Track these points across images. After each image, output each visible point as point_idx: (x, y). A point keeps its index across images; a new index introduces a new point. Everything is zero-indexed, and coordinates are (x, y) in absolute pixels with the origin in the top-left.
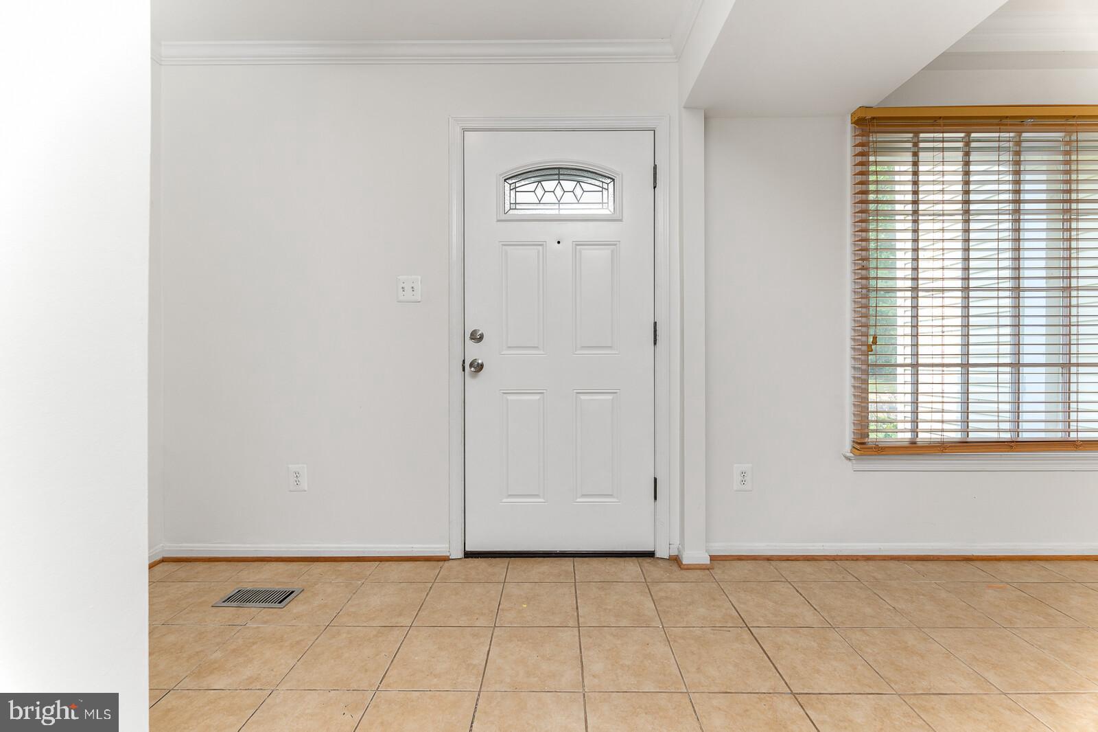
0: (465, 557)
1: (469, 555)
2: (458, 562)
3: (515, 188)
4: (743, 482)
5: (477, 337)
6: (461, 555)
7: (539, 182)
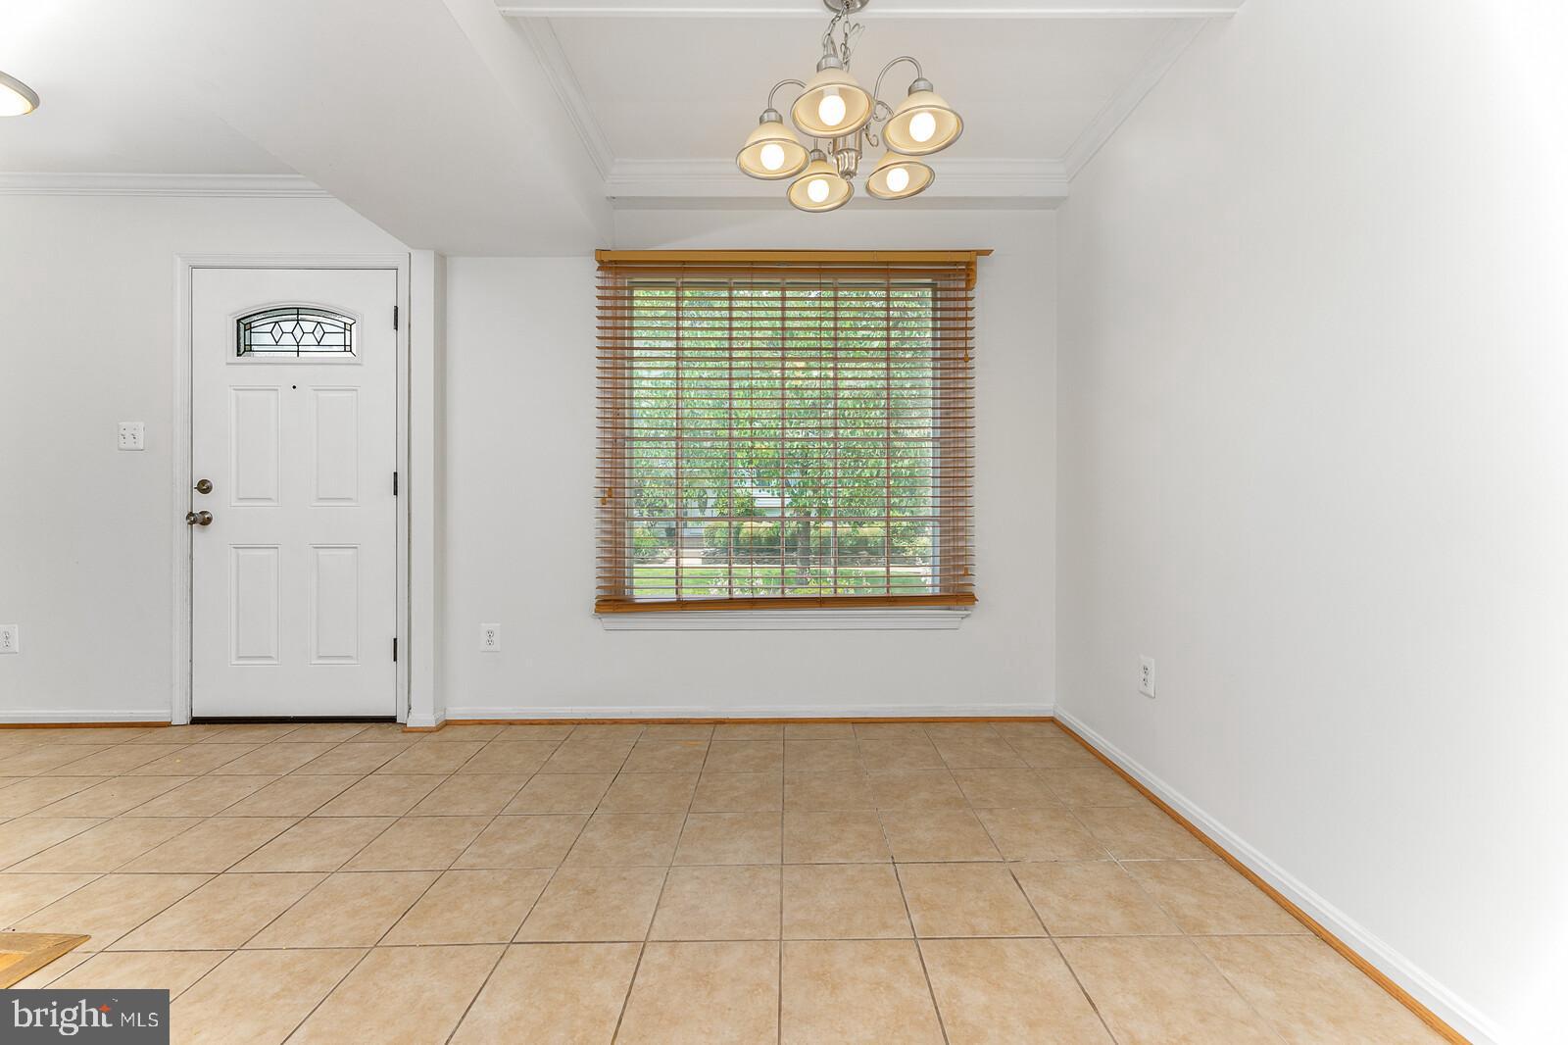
0: (191, 723)
1: (196, 721)
2: (184, 729)
3: (251, 328)
4: (490, 643)
5: (204, 487)
6: (185, 720)
7: (276, 322)
